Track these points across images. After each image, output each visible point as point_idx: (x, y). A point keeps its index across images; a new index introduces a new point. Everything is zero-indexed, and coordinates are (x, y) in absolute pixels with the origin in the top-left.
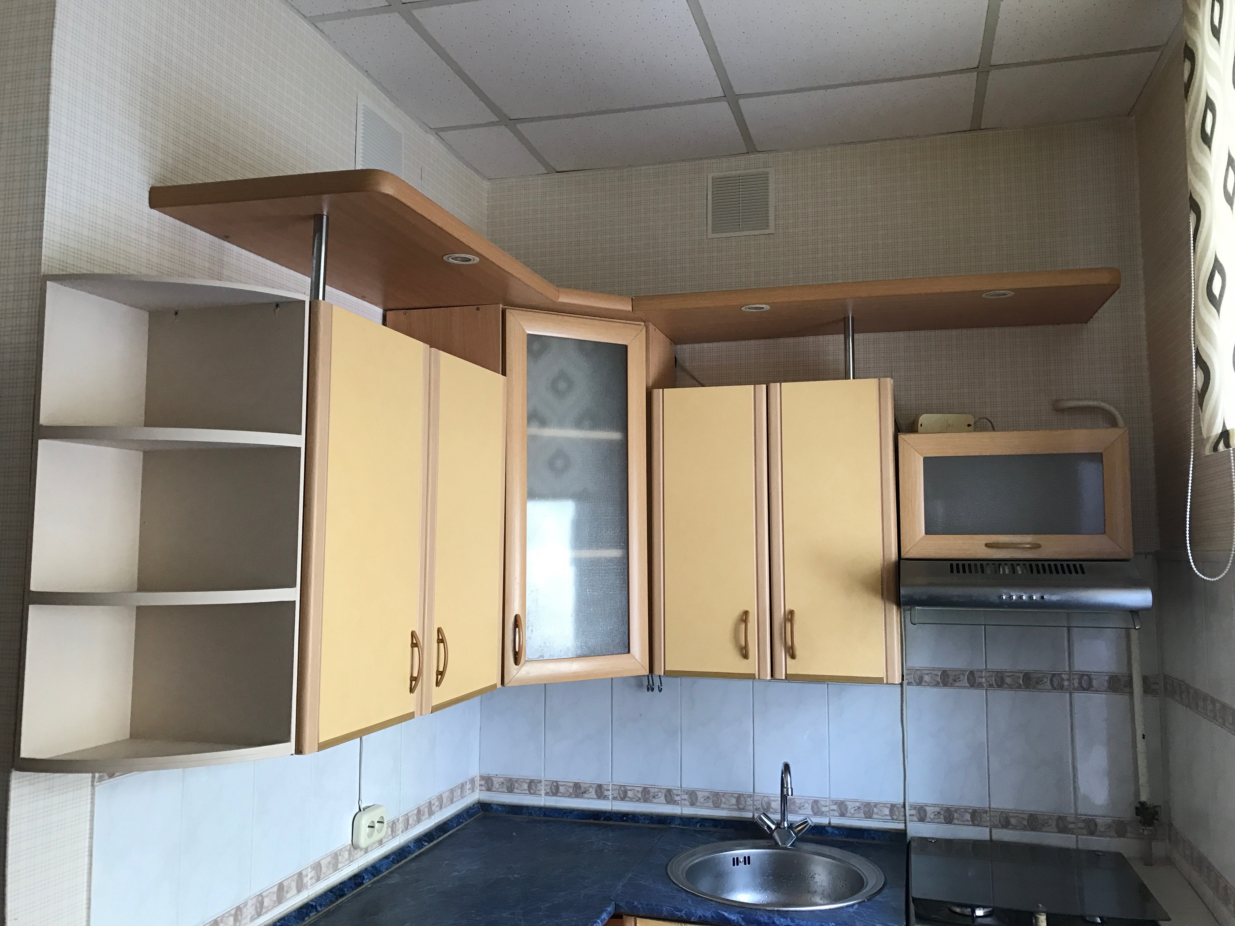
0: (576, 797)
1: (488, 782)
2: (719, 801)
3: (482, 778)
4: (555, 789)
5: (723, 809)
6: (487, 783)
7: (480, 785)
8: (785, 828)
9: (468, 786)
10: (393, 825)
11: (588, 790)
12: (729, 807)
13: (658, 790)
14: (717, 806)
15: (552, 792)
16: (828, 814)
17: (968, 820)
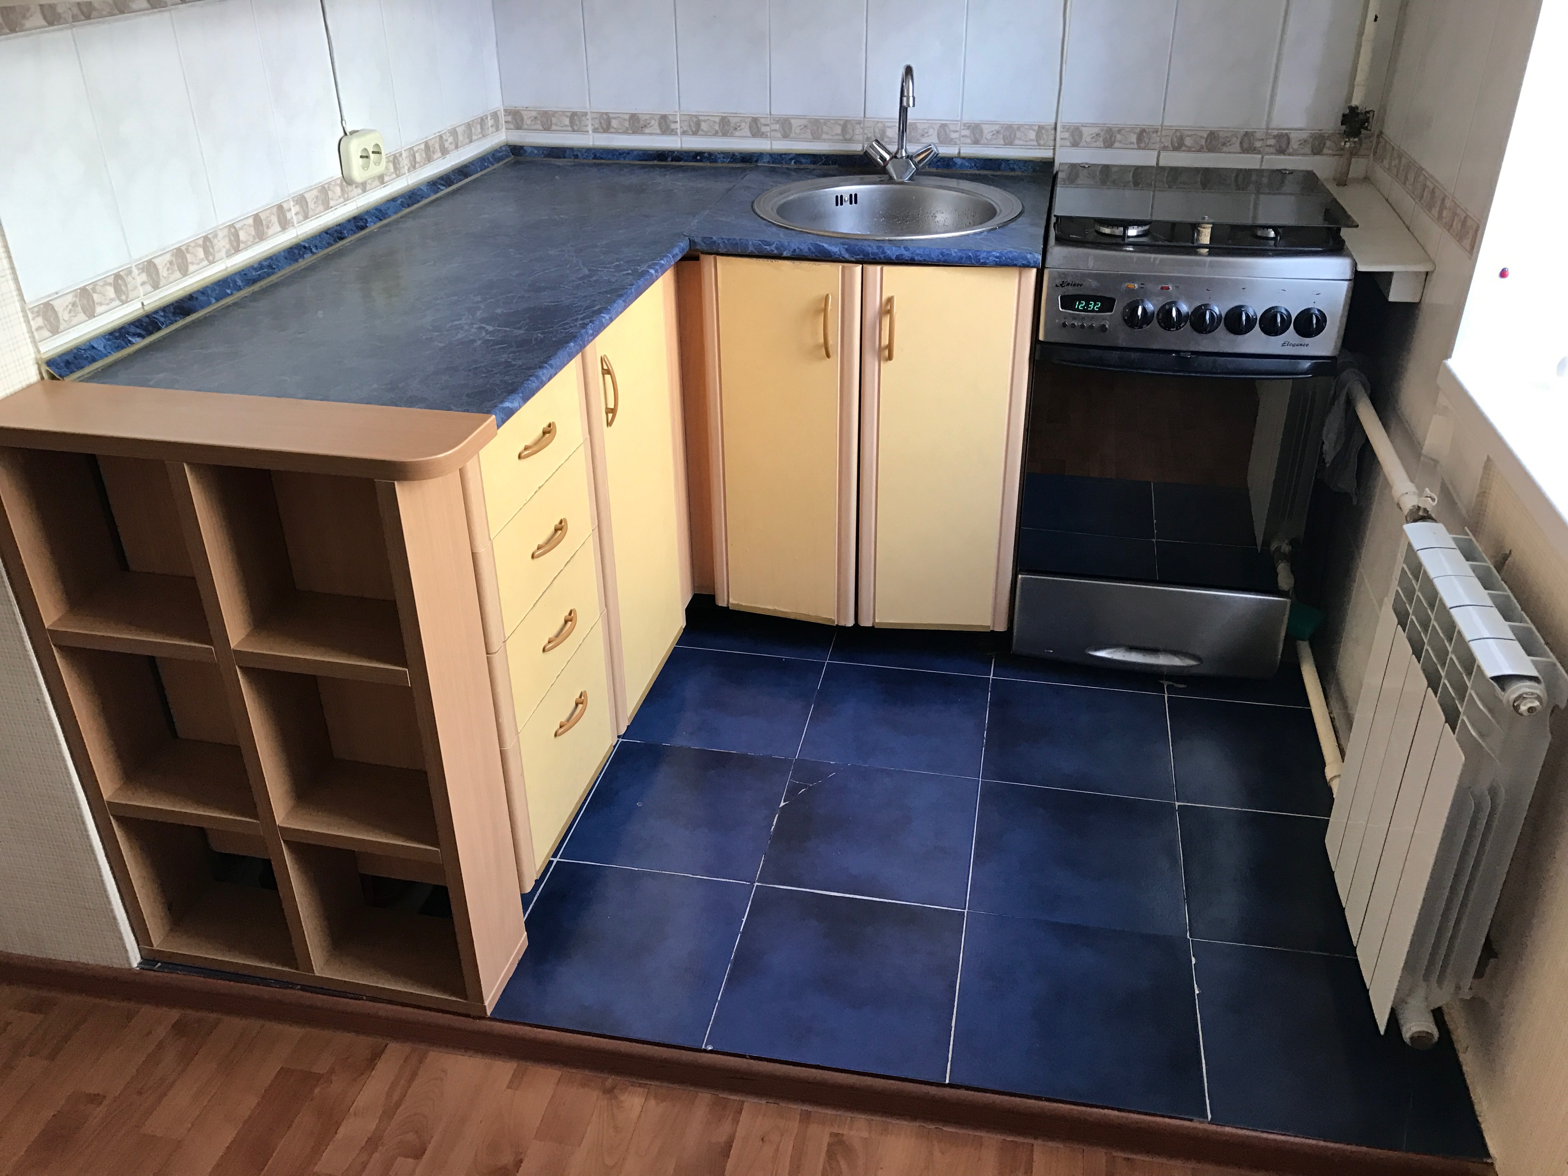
0: (634, 133)
1: (516, 118)
2: (820, 130)
3: (507, 112)
4: (605, 124)
5: (824, 140)
6: (514, 118)
7: (506, 122)
8: (902, 157)
9: (490, 122)
10: (395, 160)
11: (649, 123)
12: (832, 137)
13: (741, 119)
14: (816, 137)
15: (602, 128)
16: (958, 142)
17: (1132, 143)
